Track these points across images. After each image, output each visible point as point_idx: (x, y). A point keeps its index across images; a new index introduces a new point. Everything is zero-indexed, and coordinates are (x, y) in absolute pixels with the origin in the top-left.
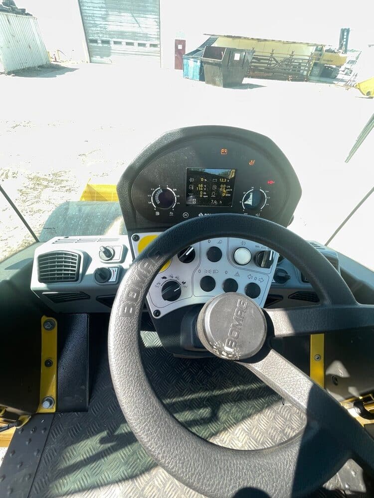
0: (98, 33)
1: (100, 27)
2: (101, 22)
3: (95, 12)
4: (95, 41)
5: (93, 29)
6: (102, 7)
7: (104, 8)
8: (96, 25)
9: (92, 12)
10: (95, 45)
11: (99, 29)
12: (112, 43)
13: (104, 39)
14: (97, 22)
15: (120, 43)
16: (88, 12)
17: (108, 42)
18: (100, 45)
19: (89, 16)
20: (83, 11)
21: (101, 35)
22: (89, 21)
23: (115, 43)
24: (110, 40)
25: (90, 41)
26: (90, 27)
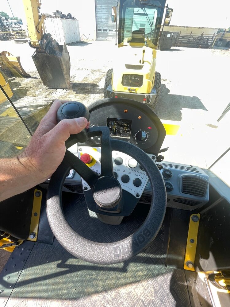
0: (102, 26)
1: (104, 23)
2: (104, 21)
3: (102, 16)
4: (100, 30)
5: (100, 24)
6: (106, 14)
7: (107, 14)
8: (102, 22)
9: (101, 16)
10: (100, 32)
11: (103, 24)
12: (108, 30)
13: (105, 29)
14: (102, 21)
15: (112, 30)
16: (99, 16)
17: (106, 30)
18: (103, 32)
19: (100, 18)
20: (97, 16)
21: (103, 27)
22: (99, 20)
23: (110, 30)
24: (108, 29)
25: (98, 30)
26: (99, 23)
